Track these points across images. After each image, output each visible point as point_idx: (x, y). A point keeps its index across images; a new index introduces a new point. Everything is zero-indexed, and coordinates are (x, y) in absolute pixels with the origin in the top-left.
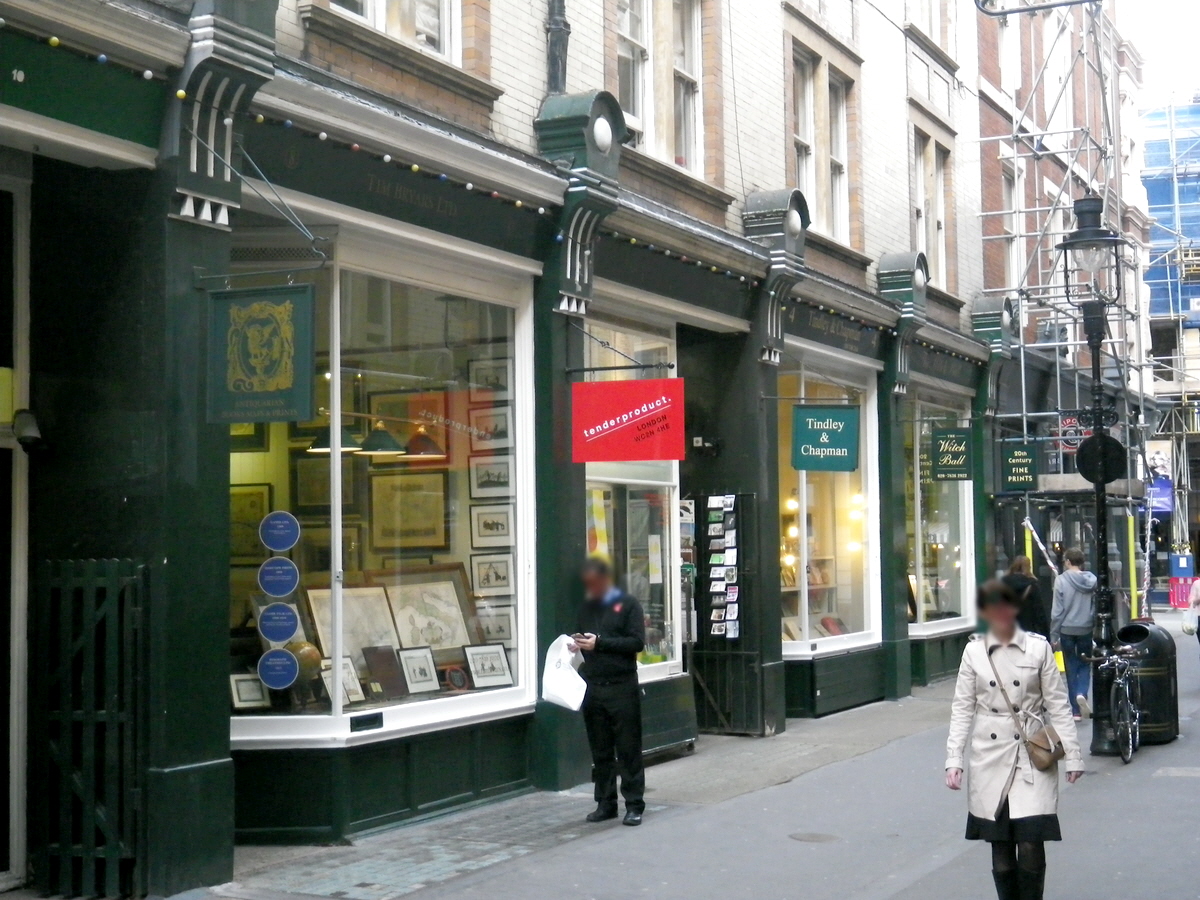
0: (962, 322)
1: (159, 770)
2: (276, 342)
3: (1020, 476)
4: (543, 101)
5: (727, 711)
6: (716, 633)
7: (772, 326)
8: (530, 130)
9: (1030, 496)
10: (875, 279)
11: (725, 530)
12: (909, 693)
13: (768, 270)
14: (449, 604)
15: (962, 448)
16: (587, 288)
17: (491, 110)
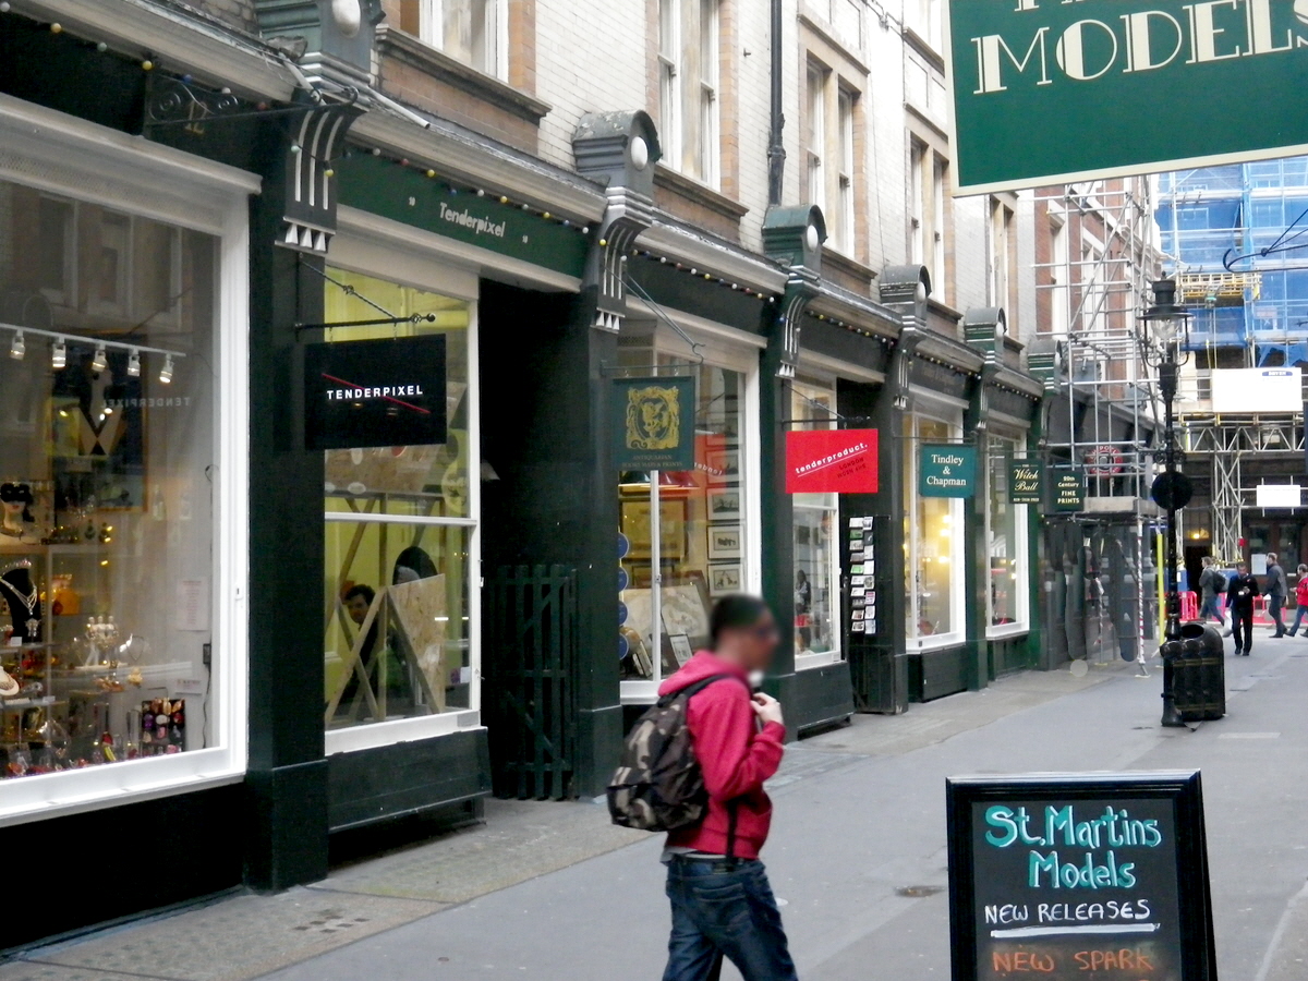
0: (1021, 362)
1: (588, 711)
2: (665, 414)
3: (1068, 498)
4: (766, 212)
5: (864, 693)
6: (857, 630)
7: (902, 378)
8: (759, 235)
9: (1077, 516)
10: (963, 330)
11: (864, 546)
12: (986, 686)
13: (900, 332)
14: (694, 602)
15: (1035, 476)
16: (796, 356)
17: (739, 223)
